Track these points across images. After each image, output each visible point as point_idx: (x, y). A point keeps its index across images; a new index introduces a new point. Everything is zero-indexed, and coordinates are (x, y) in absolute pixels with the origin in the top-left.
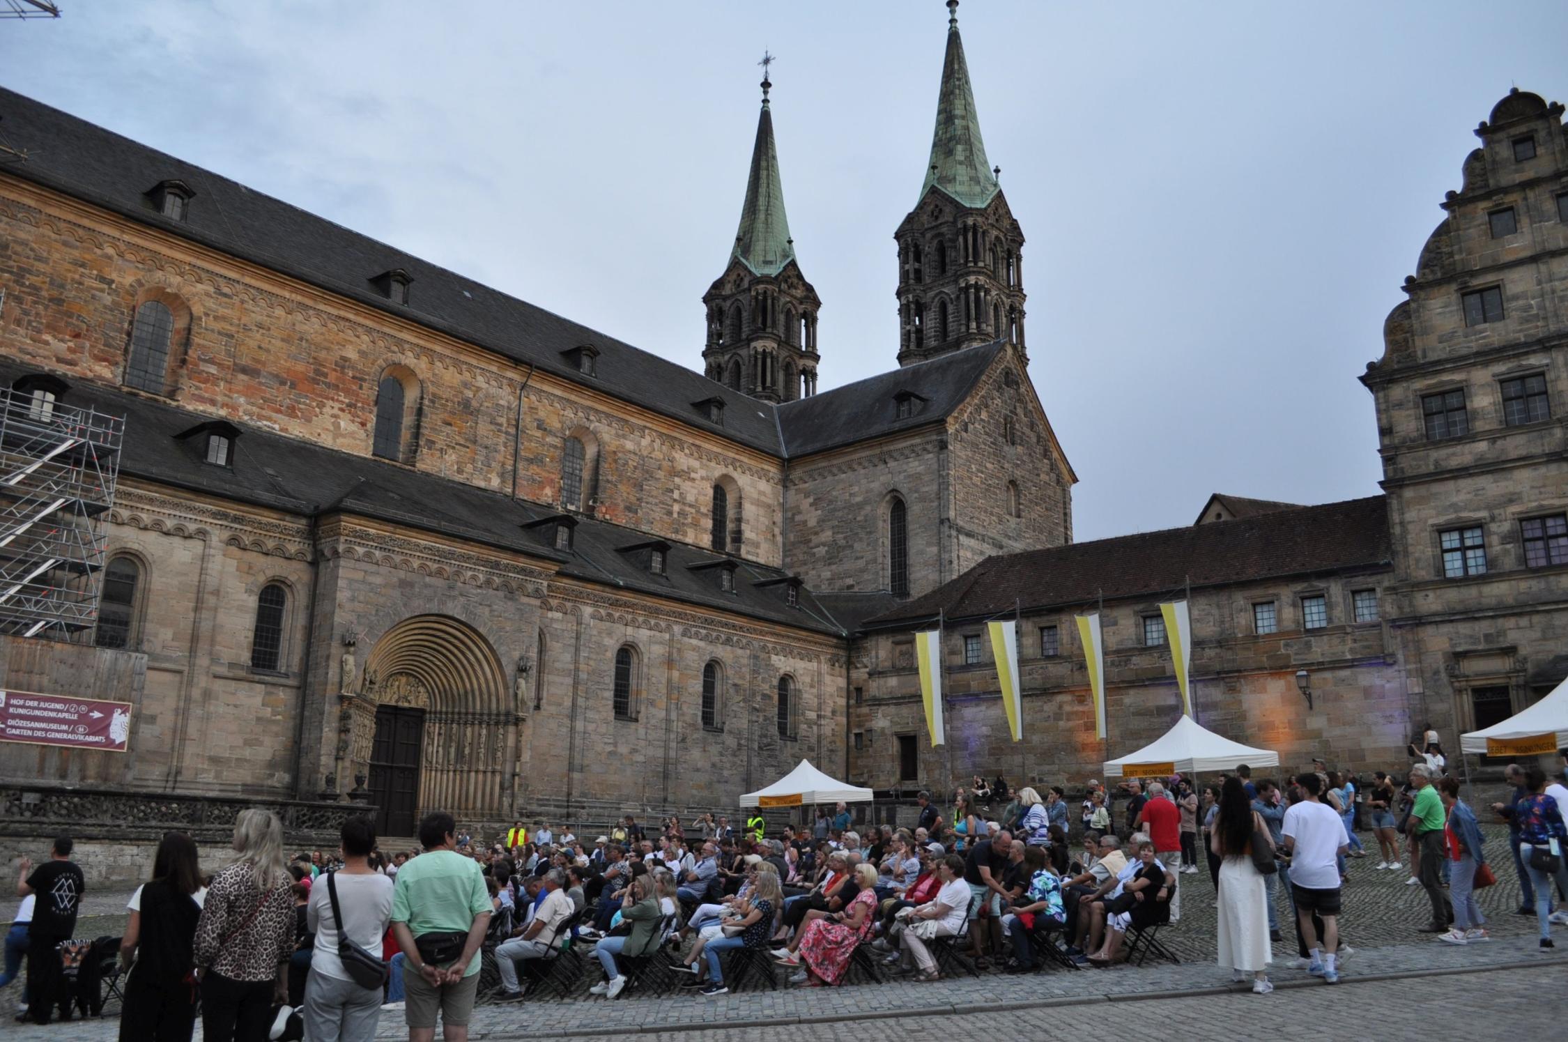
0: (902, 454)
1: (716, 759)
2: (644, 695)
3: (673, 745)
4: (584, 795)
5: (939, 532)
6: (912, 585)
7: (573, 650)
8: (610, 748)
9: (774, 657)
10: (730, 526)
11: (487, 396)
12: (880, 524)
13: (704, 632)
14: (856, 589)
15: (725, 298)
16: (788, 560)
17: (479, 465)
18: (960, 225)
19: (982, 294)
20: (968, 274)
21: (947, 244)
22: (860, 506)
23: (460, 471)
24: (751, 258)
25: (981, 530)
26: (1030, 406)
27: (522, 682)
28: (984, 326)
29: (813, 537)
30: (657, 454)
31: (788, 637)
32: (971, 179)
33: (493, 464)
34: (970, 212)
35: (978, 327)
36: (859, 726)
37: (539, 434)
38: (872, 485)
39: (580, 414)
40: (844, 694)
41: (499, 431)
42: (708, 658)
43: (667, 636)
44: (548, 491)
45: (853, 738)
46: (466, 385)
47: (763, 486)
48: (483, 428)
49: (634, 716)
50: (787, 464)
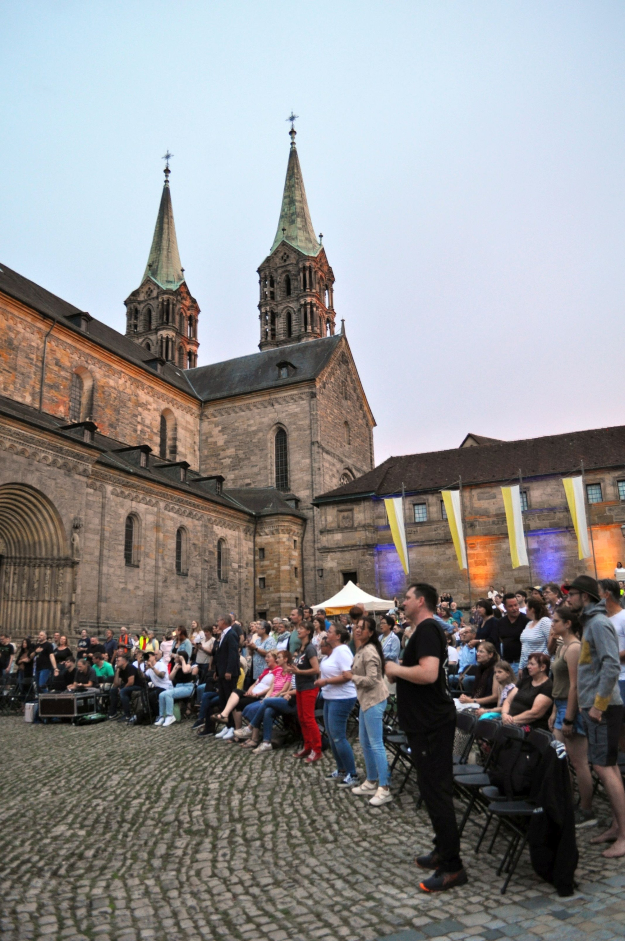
0: (285, 400)
1: (184, 594)
2: (143, 549)
3: (160, 584)
4: (107, 619)
5: (311, 450)
6: (292, 484)
7: (100, 515)
8: (122, 586)
9: (215, 527)
10: (169, 443)
11: (24, 339)
12: (269, 444)
13: (177, 507)
14: (252, 486)
15: (140, 303)
16: (203, 467)
17: (18, 386)
18: (301, 266)
19: (315, 309)
20: (306, 296)
21: (291, 277)
22: (255, 433)
23: (5, 389)
24: (158, 277)
25: (332, 450)
26: (354, 377)
27: (76, 536)
28: (316, 329)
29: (221, 453)
30: (128, 391)
31: (223, 514)
32: (307, 239)
33: (28, 387)
34: (308, 258)
35: (312, 329)
36: (263, 573)
37: (56, 368)
38: (263, 420)
39: (82, 358)
40: (252, 553)
41: (31, 363)
42: (179, 525)
43: (155, 509)
44: (62, 409)
45: (258, 581)
46: (10, 328)
47: (189, 418)
48: (21, 361)
49: (136, 563)
50: (203, 404)
